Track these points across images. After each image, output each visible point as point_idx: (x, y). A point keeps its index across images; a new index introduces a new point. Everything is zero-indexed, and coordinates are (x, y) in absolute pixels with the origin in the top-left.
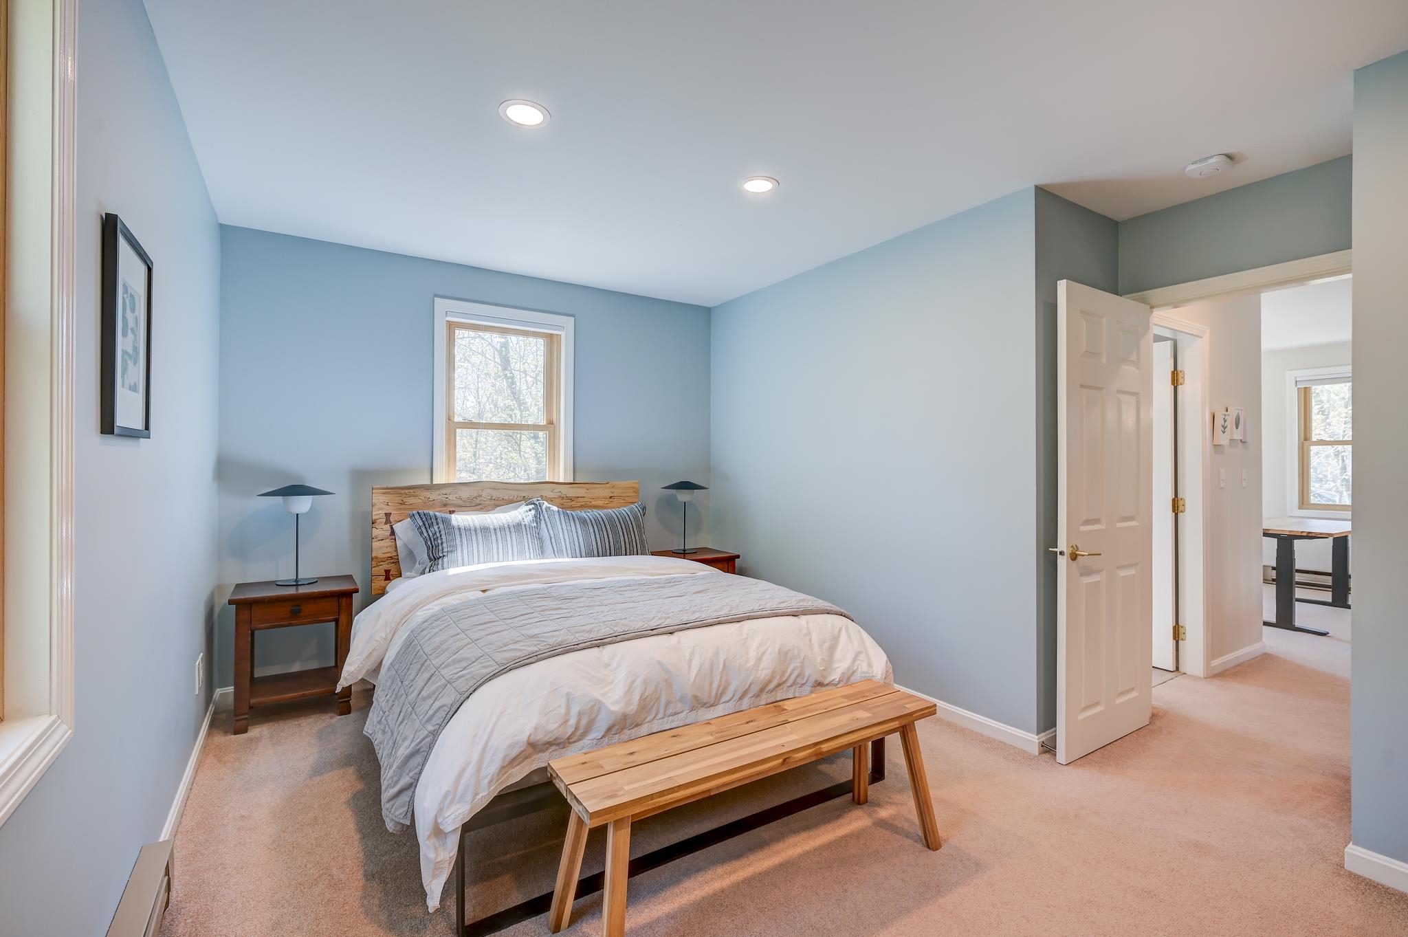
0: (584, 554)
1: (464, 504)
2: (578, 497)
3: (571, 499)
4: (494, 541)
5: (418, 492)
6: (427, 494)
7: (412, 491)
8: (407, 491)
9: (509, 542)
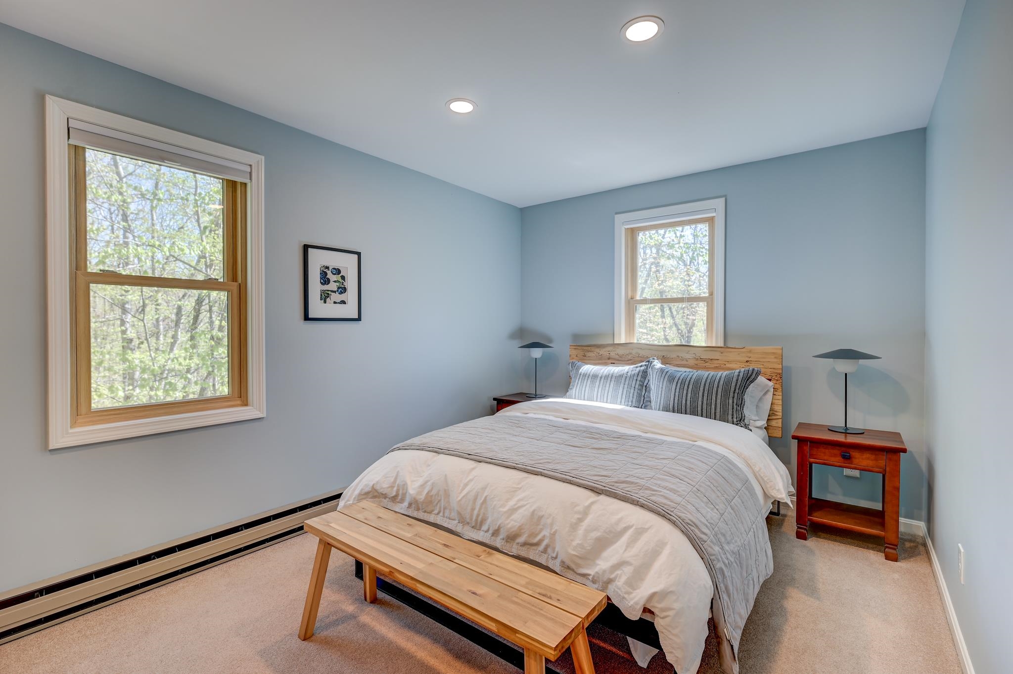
0: (661, 408)
1: (620, 359)
2: (712, 359)
3: (705, 361)
4: (597, 386)
5: (593, 349)
6: (598, 350)
7: (589, 348)
8: (586, 348)
9: (607, 388)
